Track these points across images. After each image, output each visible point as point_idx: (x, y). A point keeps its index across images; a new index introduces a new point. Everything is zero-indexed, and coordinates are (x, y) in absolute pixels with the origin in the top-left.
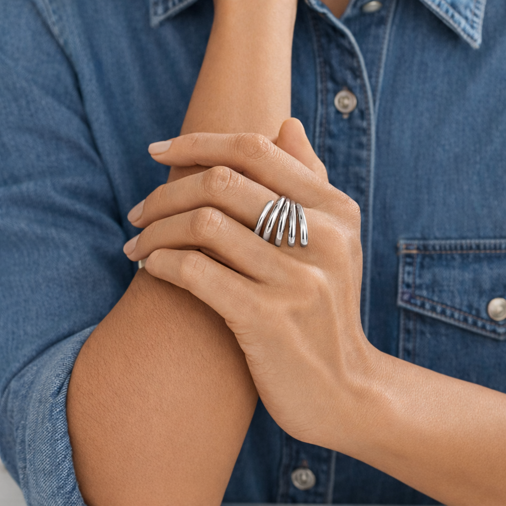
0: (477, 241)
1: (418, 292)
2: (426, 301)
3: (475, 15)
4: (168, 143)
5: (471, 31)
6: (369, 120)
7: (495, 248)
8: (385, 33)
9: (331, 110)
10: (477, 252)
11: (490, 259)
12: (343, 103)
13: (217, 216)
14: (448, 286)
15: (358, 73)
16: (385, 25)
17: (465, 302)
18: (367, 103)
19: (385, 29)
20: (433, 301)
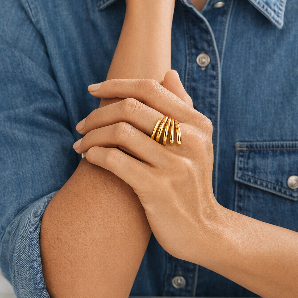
0: (282, 143)
1: (246, 173)
2: (251, 178)
3: (280, 9)
4: (99, 85)
5: (277, 19)
6: (217, 71)
8: (227, 20)
9: (195, 65)
10: (282, 149)
11: (289, 153)
12: (202, 61)
13: (128, 127)
14: (264, 169)
15: (210, 43)
16: (227, 15)
17: (274, 179)
18: (216, 60)
19: (227, 17)
20: (255, 178)
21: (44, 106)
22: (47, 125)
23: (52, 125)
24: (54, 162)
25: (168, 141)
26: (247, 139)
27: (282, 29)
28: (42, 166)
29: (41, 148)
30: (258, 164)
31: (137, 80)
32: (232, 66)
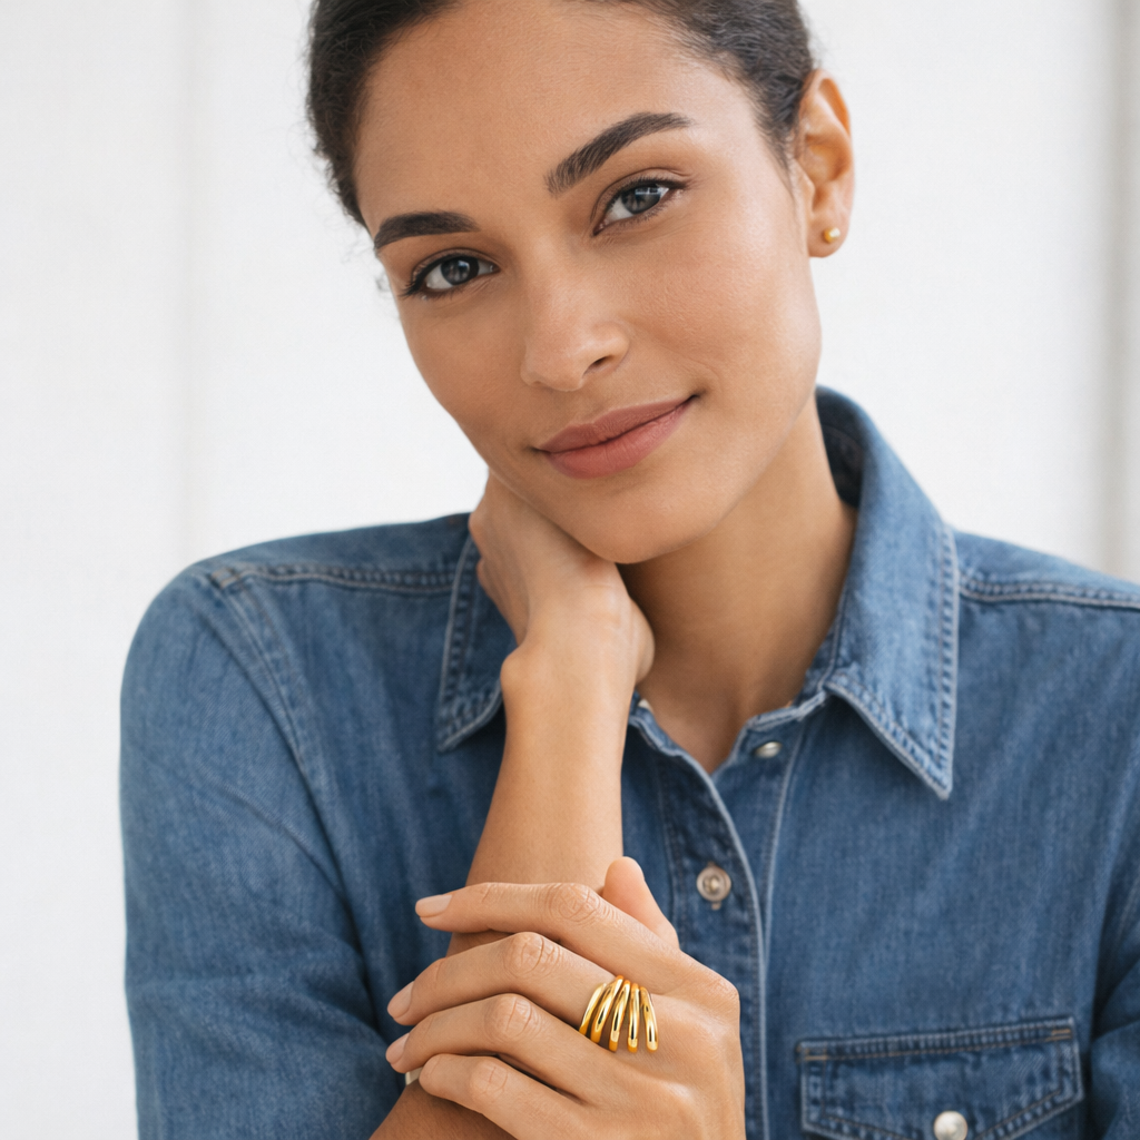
0: (915, 1037)
1: (829, 1110)
2: (843, 1122)
3: (943, 747)
4: (445, 898)
5: (938, 773)
6: (751, 910)
7: (942, 1047)
8: (780, 787)
9: (694, 900)
10: (917, 1053)
11: (934, 1060)
12: (710, 887)
13: (523, 1007)
14: (875, 1100)
15: (725, 843)
16: (782, 775)
17: (901, 1123)
18: (746, 884)
19: (781, 782)
20: (853, 1122)
21: (314, 971)
22: (320, 1013)
23: (333, 1017)
24: (335, 1103)
25: (623, 1042)
26: (828, 1033)
27: (950, 799)
28: (306, 1111)
29: (304, 1066)
30: (859, 1089)
31: (543, 886)
32: (800, 900)
